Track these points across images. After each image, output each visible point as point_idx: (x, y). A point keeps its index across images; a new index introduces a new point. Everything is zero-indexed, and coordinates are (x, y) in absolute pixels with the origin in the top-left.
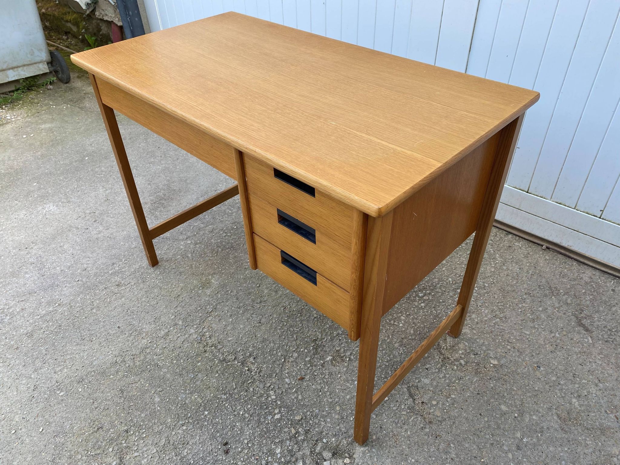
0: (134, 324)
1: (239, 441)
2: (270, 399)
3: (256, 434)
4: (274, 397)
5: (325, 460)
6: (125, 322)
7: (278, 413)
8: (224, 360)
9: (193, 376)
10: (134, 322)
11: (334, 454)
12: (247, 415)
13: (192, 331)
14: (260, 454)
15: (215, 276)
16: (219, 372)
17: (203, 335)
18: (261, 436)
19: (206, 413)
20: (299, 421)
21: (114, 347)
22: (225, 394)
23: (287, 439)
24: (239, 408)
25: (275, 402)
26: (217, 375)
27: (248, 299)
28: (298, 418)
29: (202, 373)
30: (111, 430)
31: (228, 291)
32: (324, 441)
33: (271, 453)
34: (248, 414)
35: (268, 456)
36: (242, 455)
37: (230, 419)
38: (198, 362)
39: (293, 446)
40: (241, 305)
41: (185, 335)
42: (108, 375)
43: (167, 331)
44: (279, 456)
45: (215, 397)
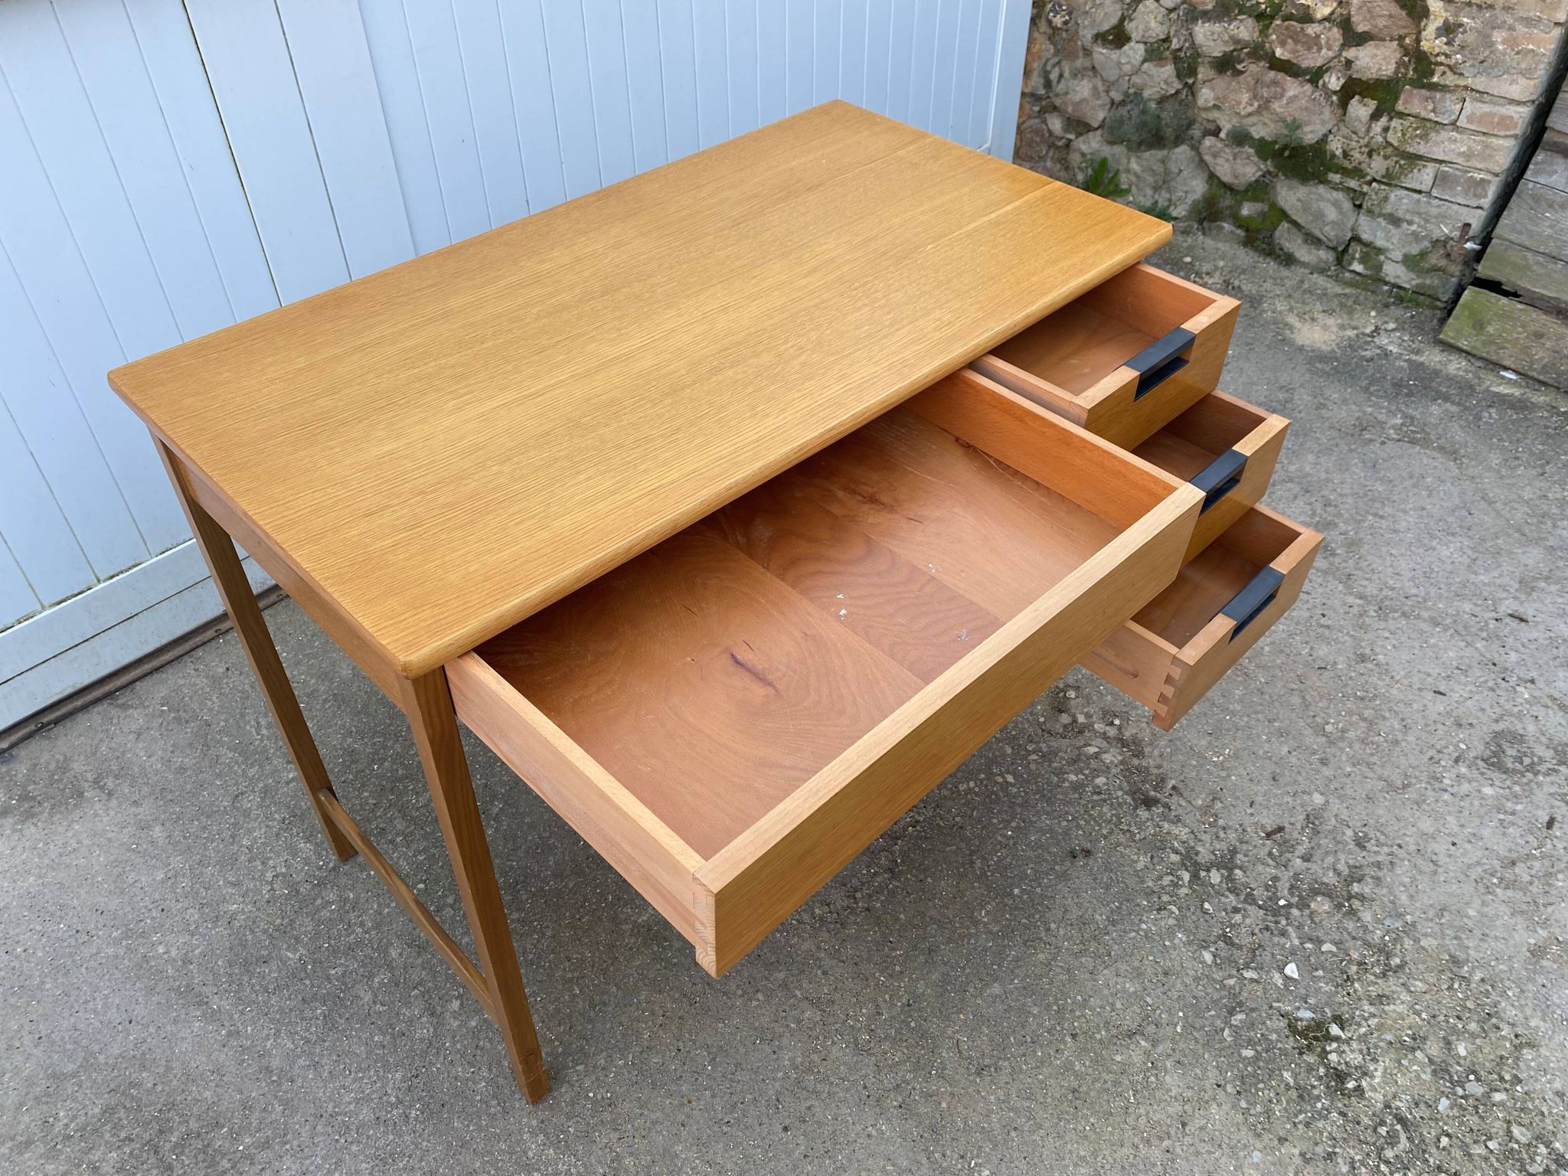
0: (778, 1094)
1: (1066, 833)
2: (977, 789)
3: (1048, 809)
4: (972, 784)
5: (1075, 721)
6: (765, 1120)
7: (1004, 777)
8: (891, 870)
9: (935, 926)
10: (771, 1092)
11: (1061, 711)
12: (1014, 824)
13: (808, 945)
14: (1083, 802)
16: (922, 877)
18: (1049, 802)
19: (1016, 891)
20: (1013, 748)
21: (851, 1127)
22: (972, 863)
23: (1050, 766)
24: (999, 838)
25: (981, 782)
26: (929, 880)
28: (1009, 751)
29: (923, 909)
30: (1077, 1068)
32: (1042, 720)
33: (1077, 787)
34: (1009, 822)
35: (1084, 791)
36: (1088, 829)
37: (1023, 850)
38: (898, 919)
39: (1062, 758)
41: (820, 960)
42: (938, 1116)
43: (805, 1004)
44: (1080, 776)
45: (979, 878)
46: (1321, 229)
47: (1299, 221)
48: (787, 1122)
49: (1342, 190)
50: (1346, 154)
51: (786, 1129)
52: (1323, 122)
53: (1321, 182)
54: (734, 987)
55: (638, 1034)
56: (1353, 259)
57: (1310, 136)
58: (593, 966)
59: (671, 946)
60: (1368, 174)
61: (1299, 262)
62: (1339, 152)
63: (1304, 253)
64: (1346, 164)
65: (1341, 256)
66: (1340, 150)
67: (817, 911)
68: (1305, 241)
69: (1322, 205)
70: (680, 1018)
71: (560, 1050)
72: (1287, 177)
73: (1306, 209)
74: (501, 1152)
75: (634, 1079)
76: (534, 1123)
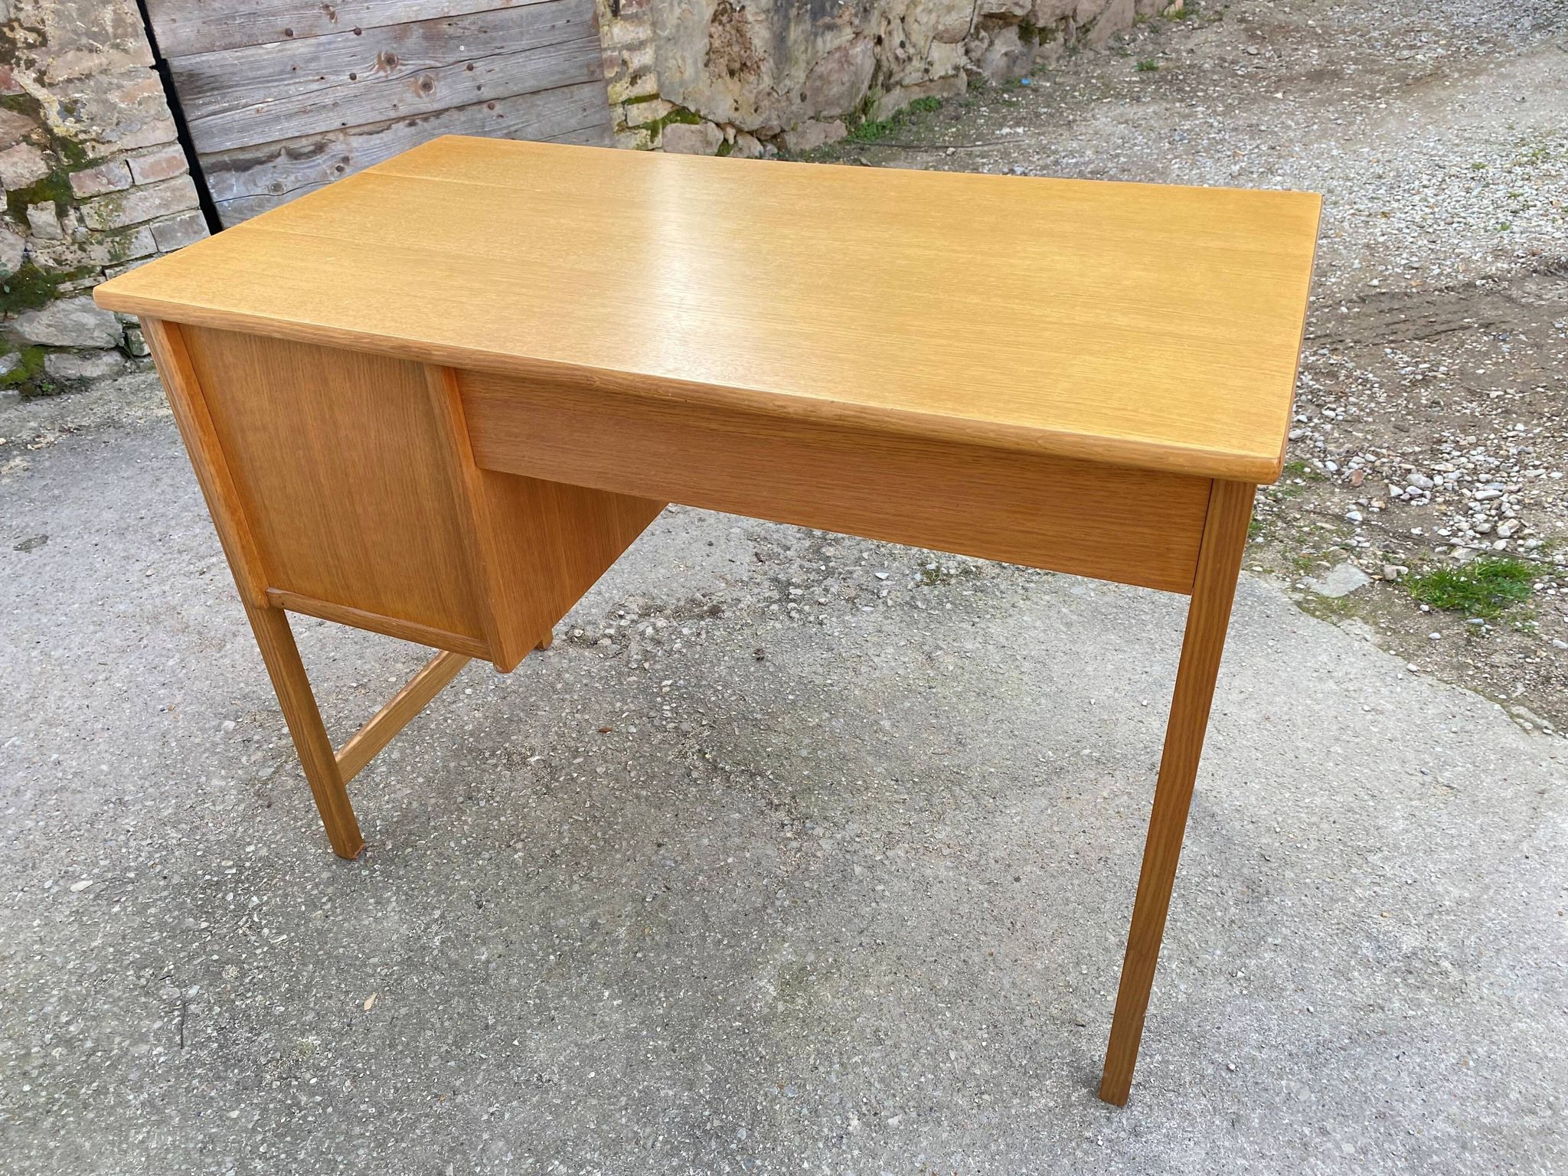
0: (982, 882)
1: (737, 659)
2: (674, 705)
3: (708, 665)
5: (610, 636)
6: (1009, 895)
7: (664, 686)
10: (981, 887)
12: (720, 688)
13: (826, 845)
14: (706, 644)
15: (766, 1010)
16: (764, 754)
17: (798, 834)
18: (700, 663)
19: (791, 697)
22: (755, 719)
23: (660, 657)
25: (666, 701)
26: (769, 750)
27: (676, 913)
30: (959, 690)
31: (729, 946)
32: (601, 655)
33: (689, 645)
34: (717, 690)
35: (694, 642)
36: (735, 646)
37: (749, 687)
38: (808, 778)
39: (653, 649)
40: (698, 899)
41: (844, 839)
42: (1002, 775)
43: (890, 854)
44: (677, 641)
45: (773, 718)
46: (92, 338)
47: (65, 343)
48: (1010, 878)
49: (80, 294)
50: (59, 262)
51: (1017, 879)
52: (12, 246)
53: (57, 299)
54: (868, 909)
55: (915, 998)
56: (141, 343)
57: (10, 265)
58: (828, 1042)
59: (811, 964)
60: (94, 267)
61: (94, 379)
62: (51, 263)
63: (90, 369)
64: (67, 269)
65: (126, 349)
66: (51, 261)
67: (789, 835)
68: (84, 358)
69: (73, 317)
70: (899, 959)
71: (930, 1076)
72: (19, 312)
73: (63, 329)
74: (1050, 1137)
75: (965, 1003)
76: (1016, 1101)
